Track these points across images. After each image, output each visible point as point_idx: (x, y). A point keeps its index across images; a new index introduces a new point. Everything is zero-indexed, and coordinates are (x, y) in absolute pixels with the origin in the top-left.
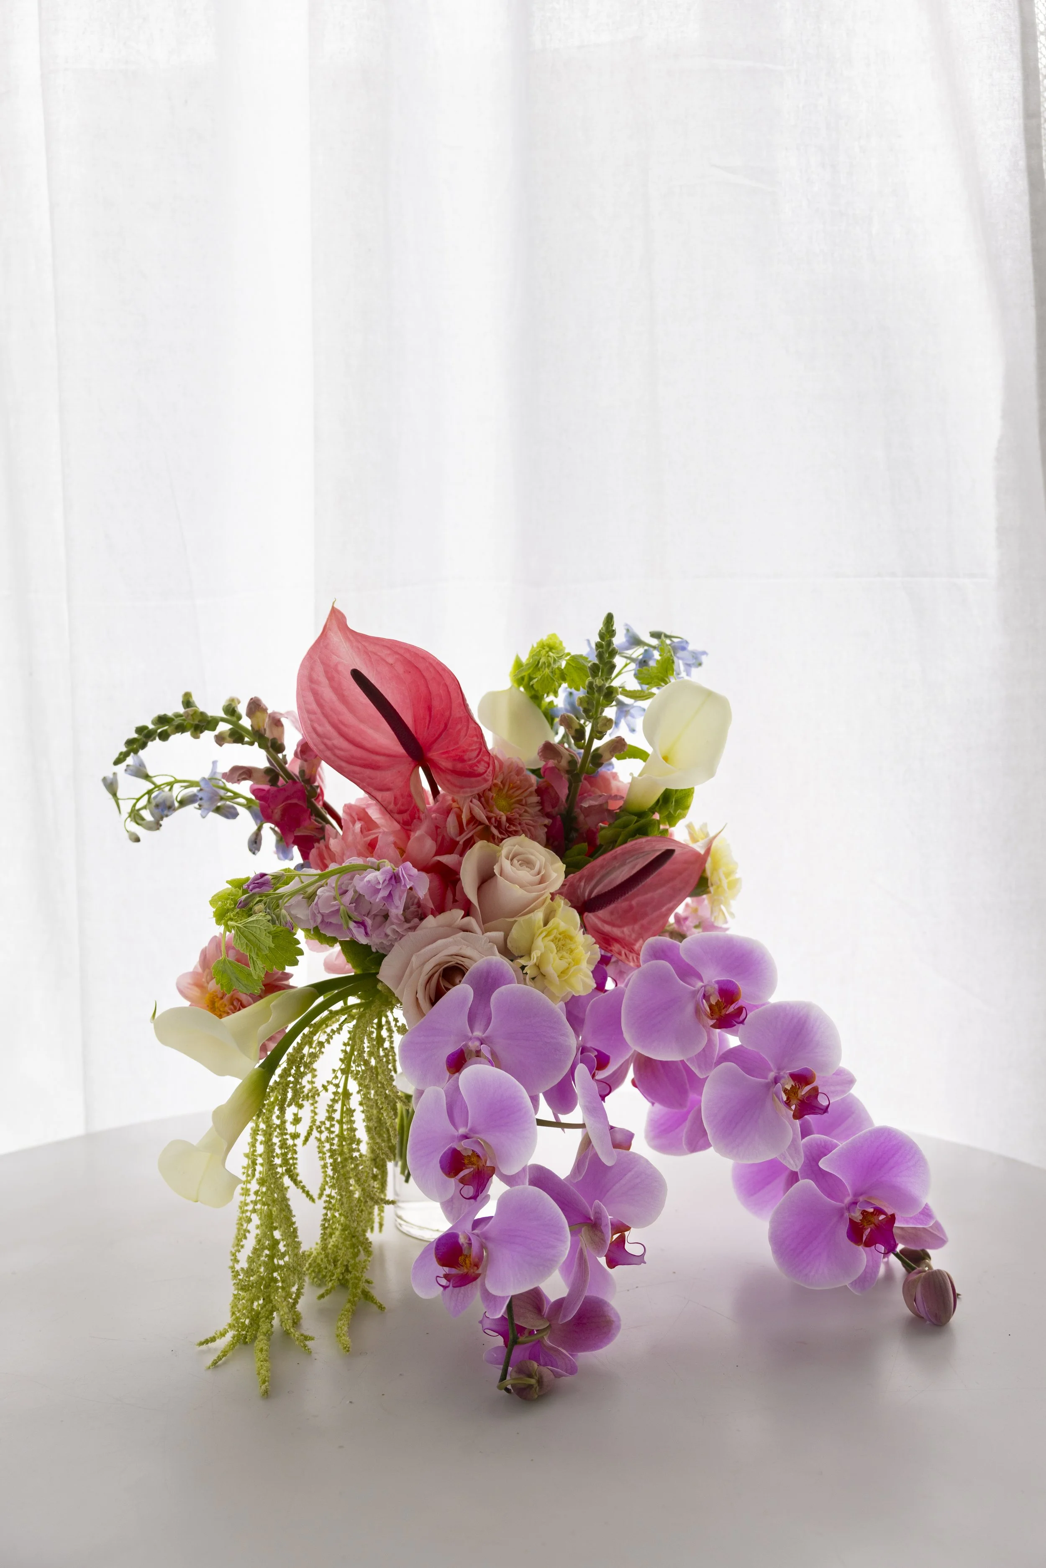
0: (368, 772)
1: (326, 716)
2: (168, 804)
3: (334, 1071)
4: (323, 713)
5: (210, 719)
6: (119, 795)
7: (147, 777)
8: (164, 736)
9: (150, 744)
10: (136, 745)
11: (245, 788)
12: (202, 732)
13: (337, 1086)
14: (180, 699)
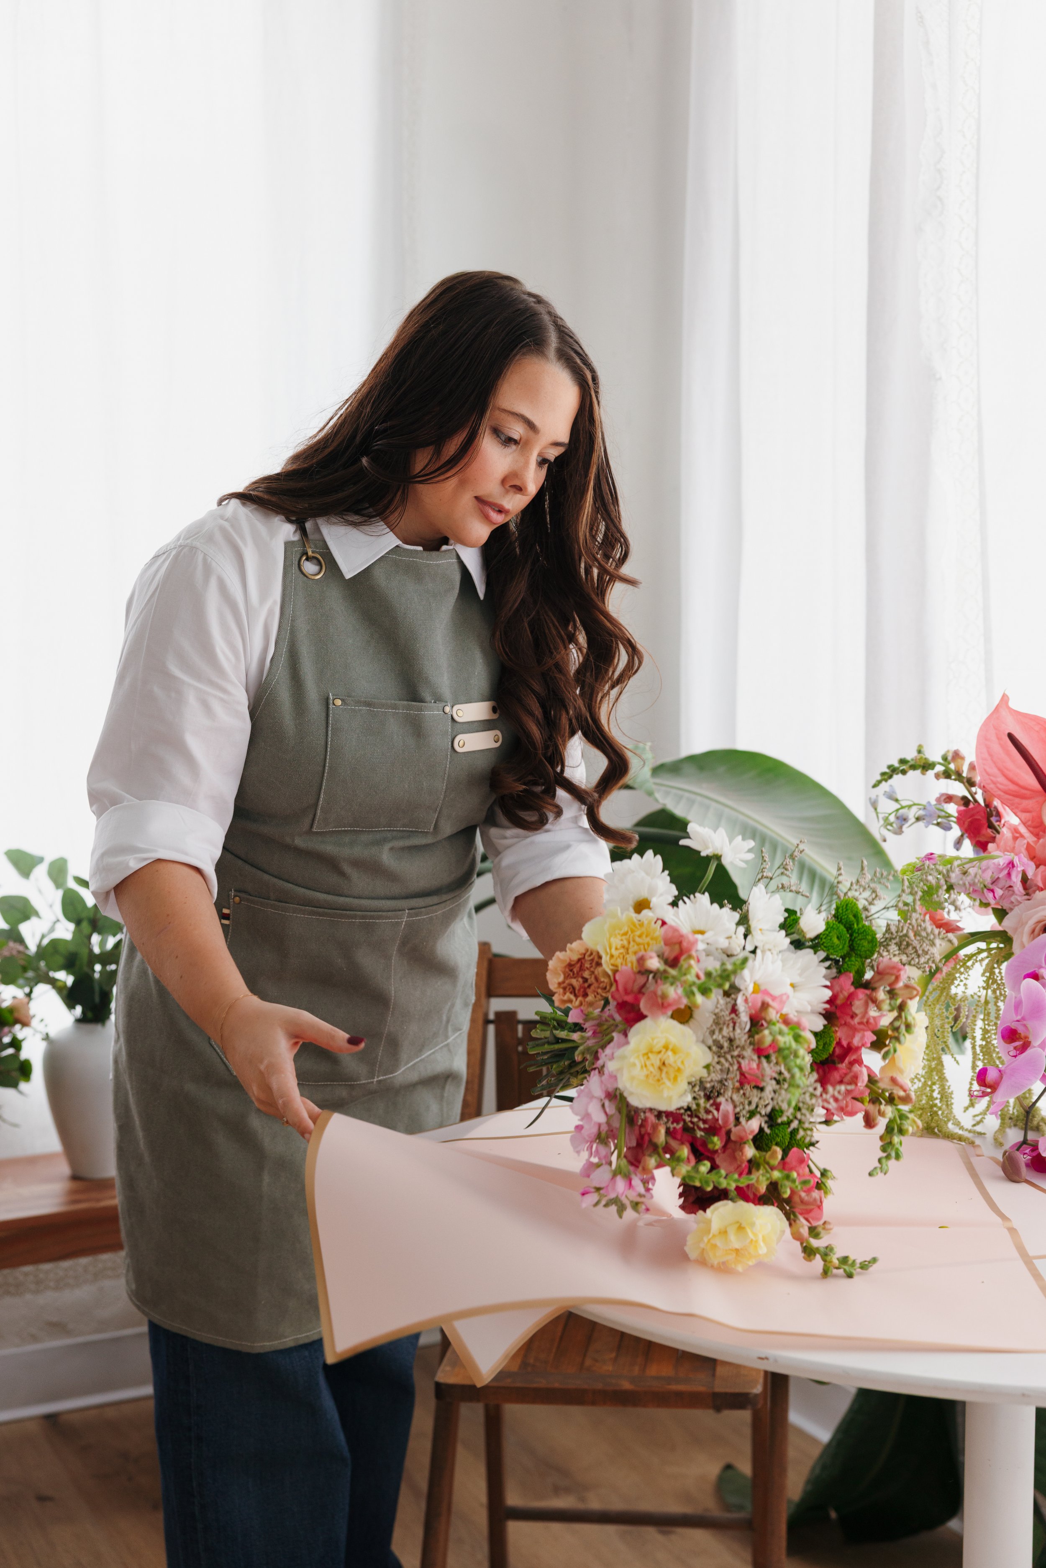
0: (1017, 800)
1: (994, 763)
2: (904, 817)
3: (979, 987)
4: (992, 760)
5: (931, 762)
6: (879, 810)
7: (897, 800)
8: (904, 772)
9: (895, 776)
10: (887, 776)
11: (952, 809)
12: (927, 771)
13: (979, 997)
14: (915, 748)
